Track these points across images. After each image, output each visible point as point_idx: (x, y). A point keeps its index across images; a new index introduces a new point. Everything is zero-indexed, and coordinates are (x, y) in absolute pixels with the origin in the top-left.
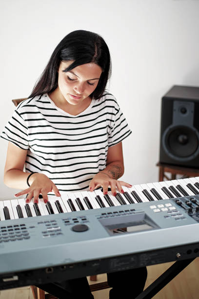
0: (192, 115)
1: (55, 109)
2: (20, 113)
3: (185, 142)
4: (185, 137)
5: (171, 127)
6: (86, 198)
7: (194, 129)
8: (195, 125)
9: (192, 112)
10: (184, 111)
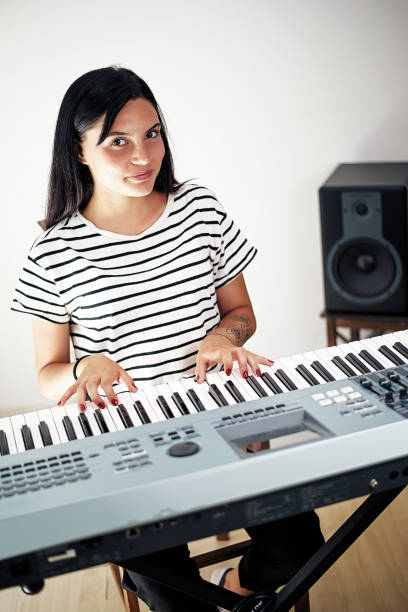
0: (379, 216)
1: (98, 235)
2: (35, 257)
3: (371, 269)
4: (370, 259)
5: (341, 242)
6: (192, 391)
7: (384, 242)
8: (386, 234)
9: (378, 210)
10: (362, 210)
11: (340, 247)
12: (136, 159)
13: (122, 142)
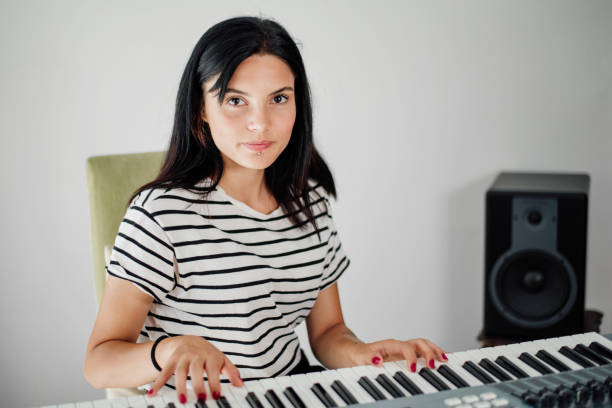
0: (554, 226)
1: (229, 203)
2: (150, 212)
3: (536, 289)
4: (538, 277)
5: (509, 254)
6: (290, 389)
7: (559, 256)
8: (561, 248)
9: (553, 220)
10: (535, 218)
11: (507, 260)
12: (252, 123)
13: (241, 103)
